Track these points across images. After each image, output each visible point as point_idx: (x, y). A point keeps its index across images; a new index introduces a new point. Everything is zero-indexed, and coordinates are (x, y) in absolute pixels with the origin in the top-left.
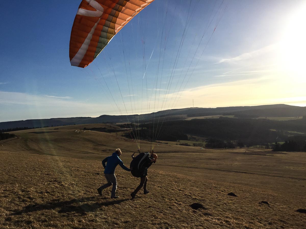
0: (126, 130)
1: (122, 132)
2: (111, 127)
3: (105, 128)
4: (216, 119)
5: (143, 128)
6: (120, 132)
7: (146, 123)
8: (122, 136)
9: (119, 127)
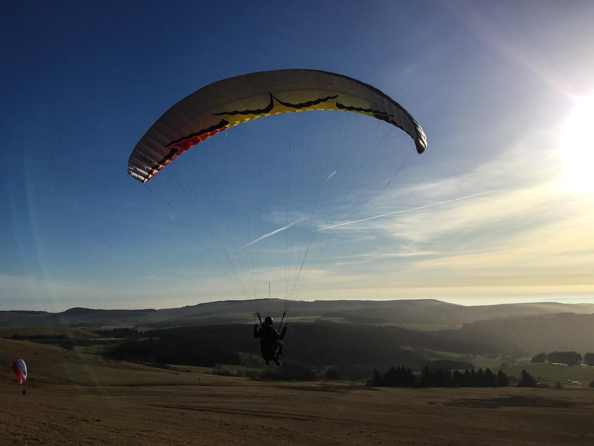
0: (112, 342)
1: (101, 346)
2: (77, 333)
3: (62, 335)
4: (307, 323)
5: (154, 338)
6: (97, 345)
7: (166, 328)
8: (98, 354)
9: (98, 335)
